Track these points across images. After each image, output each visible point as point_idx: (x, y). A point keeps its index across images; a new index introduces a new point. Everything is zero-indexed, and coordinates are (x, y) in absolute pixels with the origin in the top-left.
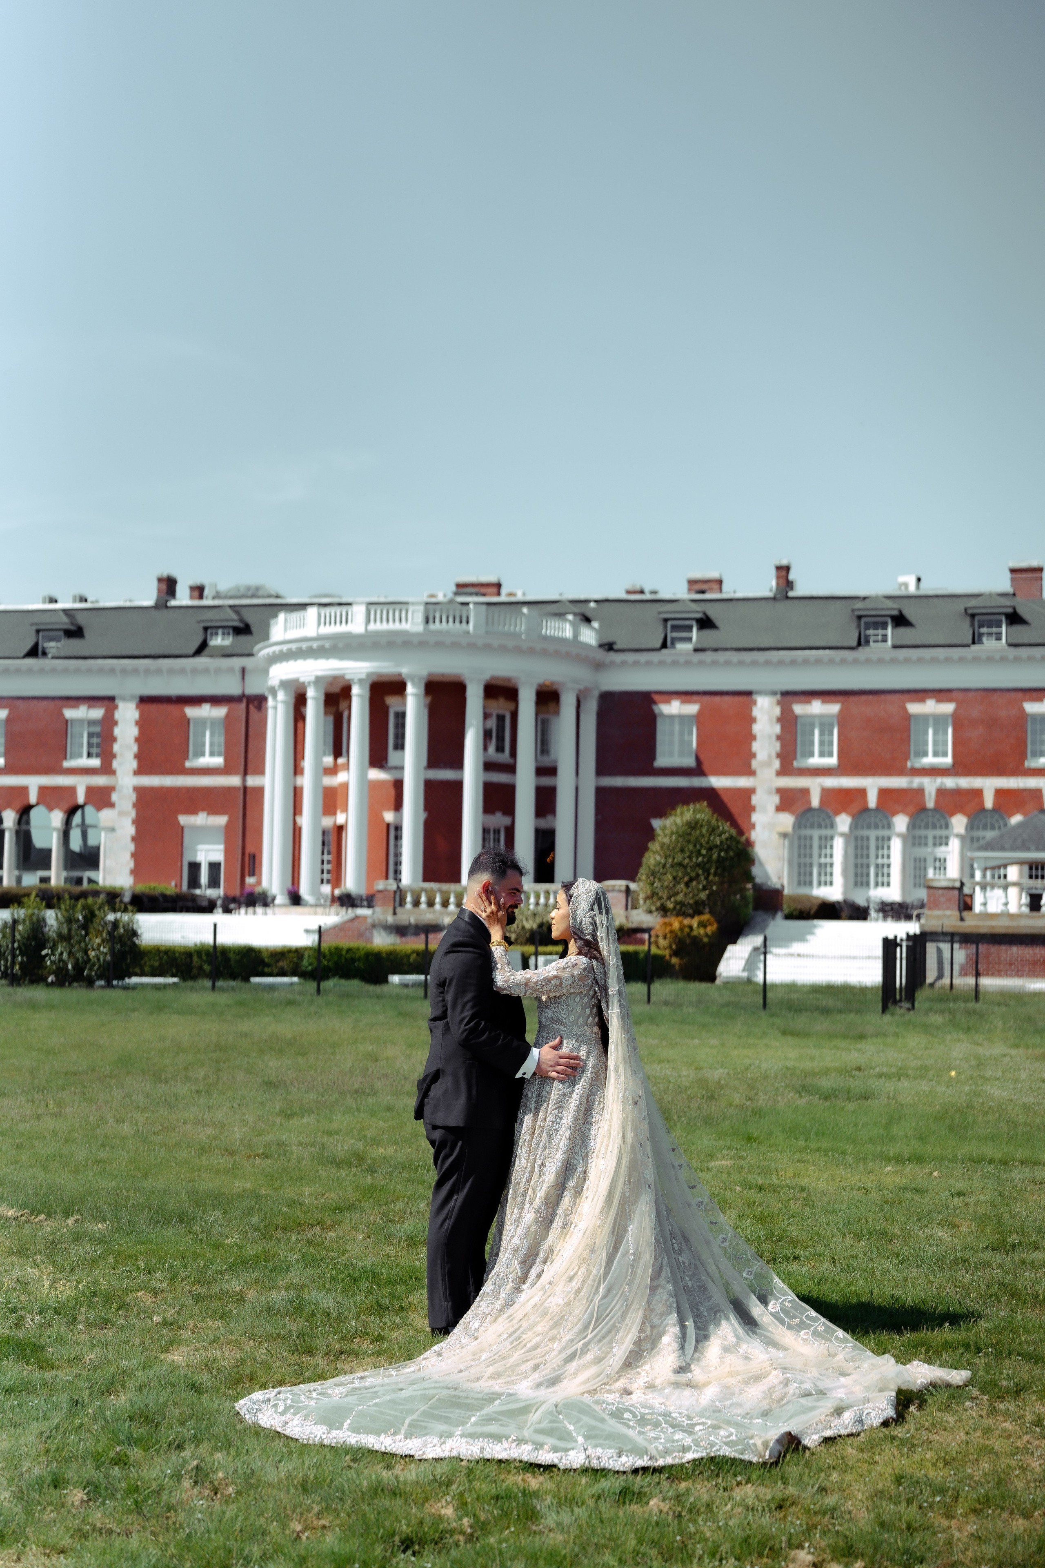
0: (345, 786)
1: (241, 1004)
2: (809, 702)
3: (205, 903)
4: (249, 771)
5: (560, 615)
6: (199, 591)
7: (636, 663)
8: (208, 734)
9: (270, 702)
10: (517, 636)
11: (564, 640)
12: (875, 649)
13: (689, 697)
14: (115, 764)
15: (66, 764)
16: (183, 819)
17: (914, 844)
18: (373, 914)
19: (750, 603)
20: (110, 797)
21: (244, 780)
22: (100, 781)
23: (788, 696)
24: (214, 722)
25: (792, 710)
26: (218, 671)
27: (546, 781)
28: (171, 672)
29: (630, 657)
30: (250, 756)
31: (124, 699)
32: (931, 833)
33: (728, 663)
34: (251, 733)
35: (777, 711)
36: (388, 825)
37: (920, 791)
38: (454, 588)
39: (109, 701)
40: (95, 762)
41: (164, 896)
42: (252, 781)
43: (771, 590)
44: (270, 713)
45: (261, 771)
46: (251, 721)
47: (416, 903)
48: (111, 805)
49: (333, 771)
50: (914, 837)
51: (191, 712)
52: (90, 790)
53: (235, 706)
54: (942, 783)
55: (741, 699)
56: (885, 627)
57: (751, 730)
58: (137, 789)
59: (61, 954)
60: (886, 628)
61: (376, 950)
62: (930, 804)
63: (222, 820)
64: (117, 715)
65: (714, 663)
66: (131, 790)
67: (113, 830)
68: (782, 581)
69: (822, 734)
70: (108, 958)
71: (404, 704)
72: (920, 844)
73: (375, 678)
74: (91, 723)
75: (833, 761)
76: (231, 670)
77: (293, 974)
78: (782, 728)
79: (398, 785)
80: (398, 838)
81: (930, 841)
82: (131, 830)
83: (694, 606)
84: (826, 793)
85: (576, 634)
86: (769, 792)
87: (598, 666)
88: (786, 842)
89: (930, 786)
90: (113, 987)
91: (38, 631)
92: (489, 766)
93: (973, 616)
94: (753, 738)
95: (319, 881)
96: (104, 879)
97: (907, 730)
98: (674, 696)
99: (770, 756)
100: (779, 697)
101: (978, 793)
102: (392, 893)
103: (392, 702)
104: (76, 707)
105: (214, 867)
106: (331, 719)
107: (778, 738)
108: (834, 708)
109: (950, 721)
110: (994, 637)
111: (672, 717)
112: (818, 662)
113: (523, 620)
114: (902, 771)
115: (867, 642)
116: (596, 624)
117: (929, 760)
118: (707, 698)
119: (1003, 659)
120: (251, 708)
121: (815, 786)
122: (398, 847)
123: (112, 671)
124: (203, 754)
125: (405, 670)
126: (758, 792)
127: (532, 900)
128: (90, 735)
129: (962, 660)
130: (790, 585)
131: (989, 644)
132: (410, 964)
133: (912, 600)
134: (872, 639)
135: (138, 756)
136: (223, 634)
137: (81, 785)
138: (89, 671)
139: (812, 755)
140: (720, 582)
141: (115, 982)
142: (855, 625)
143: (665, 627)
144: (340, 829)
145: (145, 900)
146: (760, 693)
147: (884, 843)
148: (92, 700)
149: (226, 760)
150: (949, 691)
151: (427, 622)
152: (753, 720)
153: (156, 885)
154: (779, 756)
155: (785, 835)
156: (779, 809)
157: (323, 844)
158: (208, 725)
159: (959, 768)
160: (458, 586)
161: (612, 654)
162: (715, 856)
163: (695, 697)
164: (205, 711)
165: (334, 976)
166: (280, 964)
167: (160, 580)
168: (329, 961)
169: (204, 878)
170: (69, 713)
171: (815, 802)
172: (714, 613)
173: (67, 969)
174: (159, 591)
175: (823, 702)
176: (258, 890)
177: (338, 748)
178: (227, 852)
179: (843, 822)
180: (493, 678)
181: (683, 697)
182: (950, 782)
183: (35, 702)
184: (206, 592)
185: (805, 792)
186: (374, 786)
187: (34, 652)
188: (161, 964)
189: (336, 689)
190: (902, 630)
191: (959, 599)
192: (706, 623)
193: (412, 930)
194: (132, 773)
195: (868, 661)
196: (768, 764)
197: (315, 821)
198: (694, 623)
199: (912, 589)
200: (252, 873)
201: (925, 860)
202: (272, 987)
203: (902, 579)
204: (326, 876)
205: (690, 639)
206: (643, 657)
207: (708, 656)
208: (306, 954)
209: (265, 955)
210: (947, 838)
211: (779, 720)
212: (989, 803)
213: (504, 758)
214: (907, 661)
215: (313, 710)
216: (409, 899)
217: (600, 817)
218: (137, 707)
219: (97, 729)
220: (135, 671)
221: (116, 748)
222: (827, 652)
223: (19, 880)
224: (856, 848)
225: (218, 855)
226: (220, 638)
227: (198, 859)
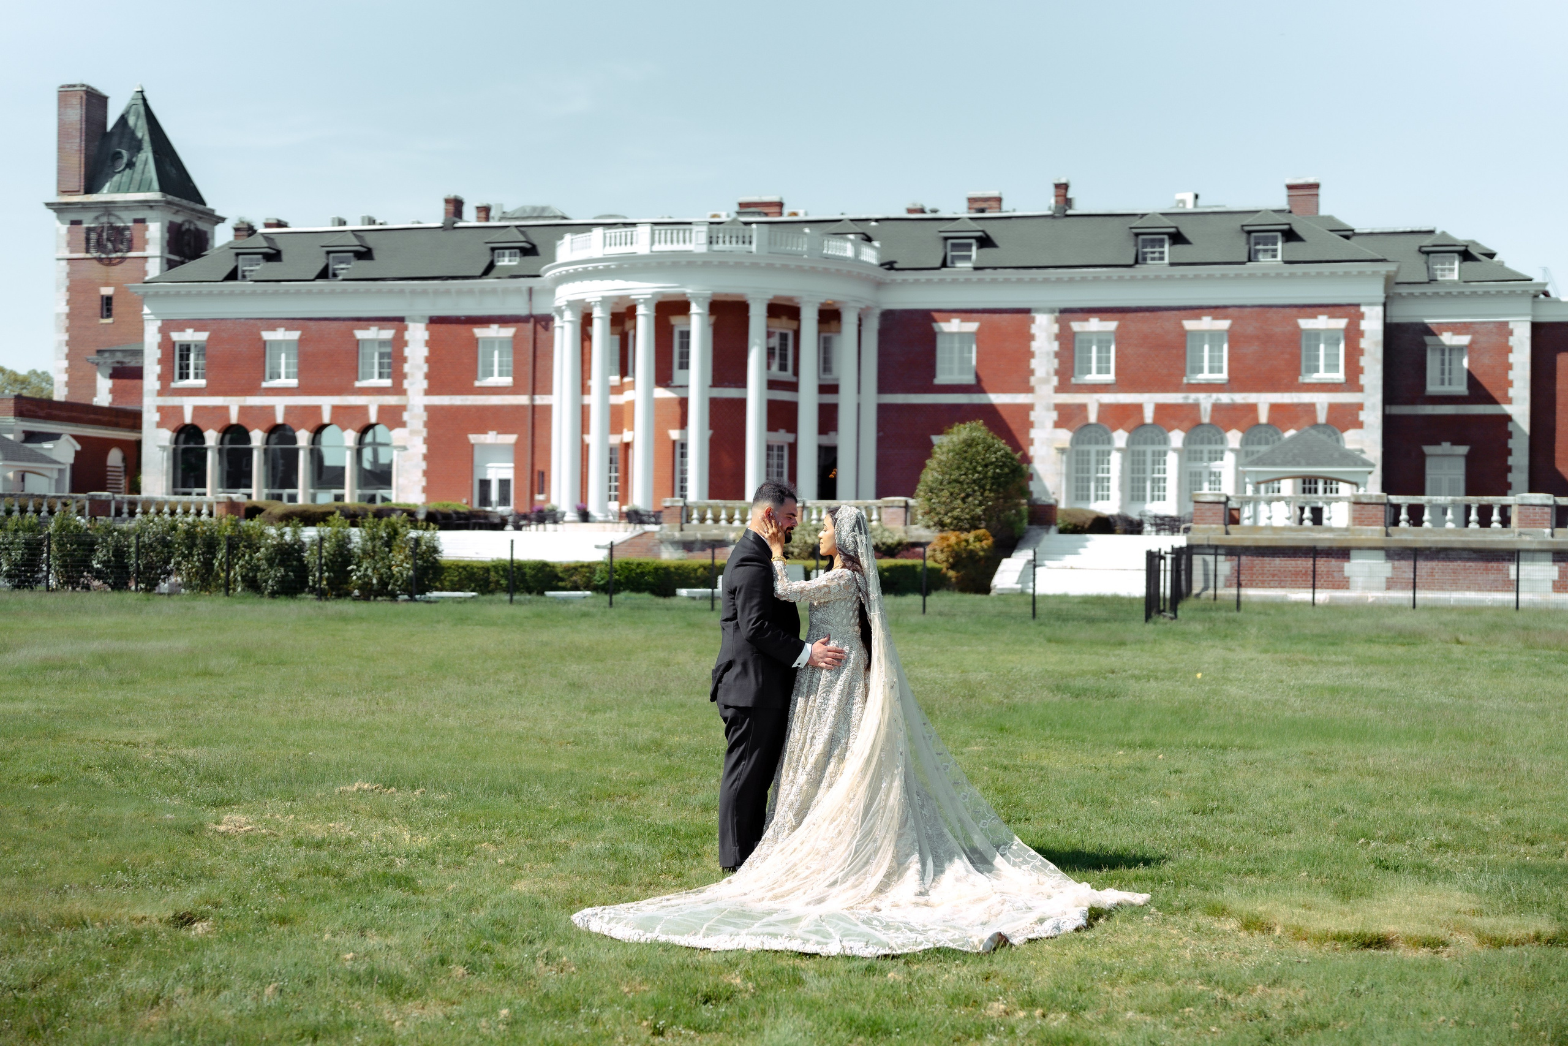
0: (631, 404)
1: (539, 615)
2: (1087, 320)
3: (497, 521)
4: (538, 390)
5: (841, 234)
6: (485, 211)
7: (917, 281)
8: (496, 353)
9: (557, 322)
10: (798, 255)
11: (845, 259)
12: (1151, 268)
13: (968, 315)
14: (406, 384)
15: (358, 384)
16: (473, 438)
17: (1189, 459)
18: (661, 529)
19: (1029, 221)
20: (401, 416)
21: (533, 400)
22: (392, 400)
23: (1067, 313)
24: (501, 341)
25: (1069, 328)
26: (506, 292)
27: (829, 399)
28: (460, 293)
29: (910, 276)
30: (538, 375)
31: (414, 321)
32: (1206, 448)
33: (1007, 281)
34: (538, 353)
35: (1055, 328)
36: (674, 442)
37: (1196, 406)
38: (737, 208)
39: (399, 322)
40: (387, 382)
41: (457, 513)
42: (540, 400)
43: (1050, 209)
44: (557, 333)
45: (549, 391)
46: (538, 341)
47: (702, 520)
48: (403, 424)
49: (618, 390)
50: (1190, 452)
51: (480, 332)
52: (382, 409)
53: (521, 325)
54: (1218, 399)
55: (1019, 316)
56: (1161, 243)
57: (1029, 347)
58: (428, 408)
59: (366, 569)
60: (1163, 247)
61: (664, 565)
62: (1206, 419)
63: (511, 439)
64: (407, 336)
65: (994, 281)
66: (422, 409)
67: (404, 448)
68: (1061, 199)
69: (1099, 351)
70: (411, 573)
71: (689, 324)
72: (1195, 459)
73: (661, 299)
74: (382, 343)
75: (1110, 377)
76: (518, 291)
77: (587, 588)
78: (1061, 344)
79: (684, 403)
80: (683, 455)
81: (1206, 456)
82: (423, 449)
83: (975, 225)
84: (1103, 408)
85: (857, 253)
86: (1048, 409)
87: (879, 285)
88: (1064, 458)
89: (1206, 401)
90: (416, 600)
91: (328, 253)
92: (772, 384)
93: (1249, 233)
94: (1031, 355)
95: (607, 498)
96: (397, 496)
97: (1183, 346)
98: (954, 315)
99: (1048, 373)
100: (1057, 314)
101: (1252, 408)
102: (679, 510)
103: (676, 321)
104: (366, 328)
105: (504, 484)
106: (617, 337)
107: (1057, 355)
108: (1111, 326)
109: (1226, 337)
110: (1270, 253)
111: (952, 334)
112: (1096, 279)
113: (805, 239)
114: (1177, 388)
115: (1145, 259)
116: (876, 244)
117: (1205, 376)
118: (986, 315)
119: (1279, 276)
120: (539, 327)
121: (1093, 402)
122: (683, 464)
123: (402, 292)
124: (492, 375)
125: (689, 290)
126: (1037, 408)
127: (814, 516)
128: (382, 356)
129: (1238, 277)
130: (1068, 202)
131: (1264, 260)
132: (698, 578)
133: (1190, 217)
134: (1149, 256)
135: (428, 376)
136: (510, 256)
137: (373, 405)
138: (379, 292)
139: (1089, 372)
140: (999, 200)
141: (417, 596)
142: (1132, 243)
143: (945, 247)
144: (627, 446)
145: (439, 517)
146: (1038, 311)
147: (1160, 457)
148: (382, 321)
149: (514, 379)
150: (1226, 307)
151: (711, 243)
152: (1031, 337)
153: (449, 502)
154: (1057, 372)
155: (1062, 451)
156: (1058, 425)
157: (611, 462)
158: (497, 345)
159: (1235, 384)
160: (741, 205)
161: (893, 272)
162: (990, 474)
163: (975, 315)
164: (493, 331)
165: (624, 590)
166: (574, 578)
167: (447, 201)
168: (619, 575)
169: (494, 495)
170: (360, 334)
171: (1093, 418)
172: (992, 230)
173: (373, 585)
174: (447, 212)
175: (1102, 320)
176: (547, 506)
177: (624, 367)
178: (517, 470)
179: (1120, 438)
180: (776, 297)
181: (963, 315)
182: (1225, 398)
183: (327, 322)
184: (492, 213)
185: (1083, 408)
186: (660, 403)
187: (324, 274)
188: (460, 579)
189: (622, 309)
190: (1179, 248)
191: (1237, 216)
192: (985, 242)
193: (698, 545)
194: (422, 393)
195: (1145, 278)
196: (1046, 381)
197: (603, 439)
198: (973, 241)
199: (1190, 207)
200: (541, 492)
201: (1200, 474)
202: (566, 601)
203: (1179, 196)
204: (613, 493)
205: (969, 258)
206: (923, 276)
207: (988, 274)
208: (598, 568)
209: (559, 570)
210: (1222, 452)
211: (1058, 337)
212: (1263, 418)
213: (787, 376)
214: (1183, 278)
215: (599, 329)
216: (695, 515)
217: (881, 434)
218: (427, 329)
219: (388, 350)
220: (425, 292)
221: (407, 368)
222: (1105, 269)
223: (314, 498)
224: (1133, 463)
225: (508, 473)
226: (507, 259)
227: (488, 477)
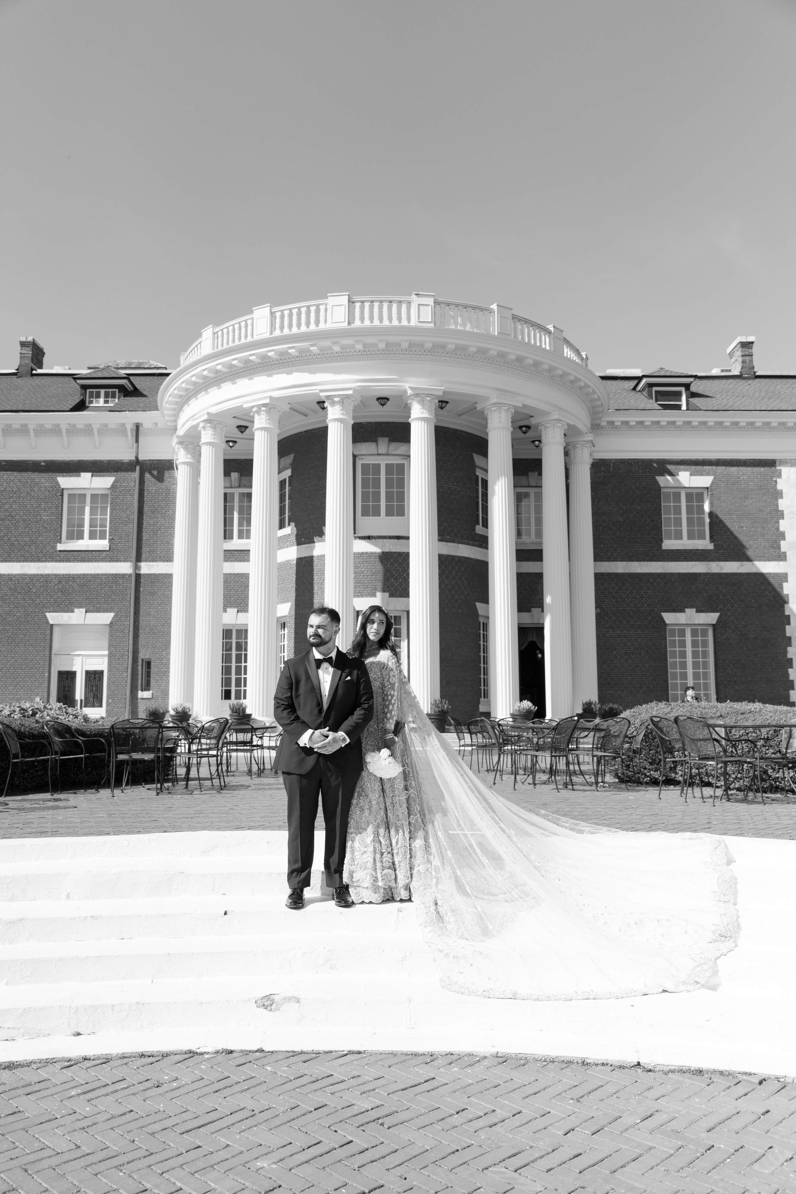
4: (144, 556)
8: (87, 510)
13: (700, 467)
16: (53, 617)
21: (137, 568)
24: (96, 496)
26: (103, 429)
27: (530, 567)
28: (40, 431)
29: (632, 417)
30: (145, 536)
33: (749, 425)
34: (146, 509)
42: (146, 568)
43: (738, 368)
51: (65, 482)
53: (123, 475)
55: (763, 469)
57: (777, 505)
63: (106, 618)
65: (733, 426)
68: (747, 358)
76: (121, 429)
94: (780, 515)
98: (682, 467)
105: (94, 677)
111: (678, 490)
118: (720, 469)
120: (147, 475)
124: (80, 536)
126: (791, 579)
130: (753, 362)
136: (107, 395)
143: (650, 396)
146: (785, 463)
149: (111, 540)
152: (779, 494)
158: (89, 499)
163: (707, 467)
164: (85, 481)
167: (24, 344)
169: (79, 693)
174: (22, 357)
178: (113, 657)
181: (694, 467)
198: (683, 389)
200: (147, 687)
206: (648, 417)
207: (727, 417)
215: (265, 446)
217: (601, 611)
225: (101, 664)
226: (102, 400)
227: (74, 670)
